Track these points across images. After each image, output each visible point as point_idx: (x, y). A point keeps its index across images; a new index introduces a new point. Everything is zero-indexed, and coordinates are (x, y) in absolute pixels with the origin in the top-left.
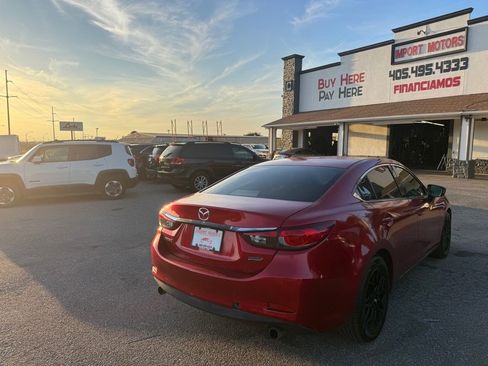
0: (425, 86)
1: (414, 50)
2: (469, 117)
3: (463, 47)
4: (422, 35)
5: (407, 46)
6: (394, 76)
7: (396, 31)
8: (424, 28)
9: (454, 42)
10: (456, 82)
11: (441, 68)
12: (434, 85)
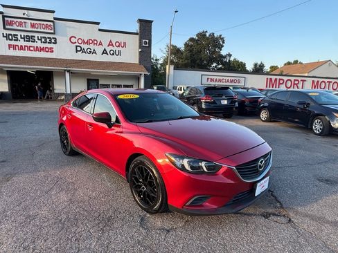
0: (31, 49)
1: (21, 24)
2: (68, 71)
3: (52, 31)
4: (25, 16)
5: (15, 20)
6: (7, 37)
7: (4, 6)
8: (26, 12)
9: (47, 27)
10: (51, 50)
11: (41, 40)
12: (37, 49)
